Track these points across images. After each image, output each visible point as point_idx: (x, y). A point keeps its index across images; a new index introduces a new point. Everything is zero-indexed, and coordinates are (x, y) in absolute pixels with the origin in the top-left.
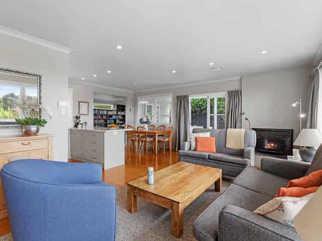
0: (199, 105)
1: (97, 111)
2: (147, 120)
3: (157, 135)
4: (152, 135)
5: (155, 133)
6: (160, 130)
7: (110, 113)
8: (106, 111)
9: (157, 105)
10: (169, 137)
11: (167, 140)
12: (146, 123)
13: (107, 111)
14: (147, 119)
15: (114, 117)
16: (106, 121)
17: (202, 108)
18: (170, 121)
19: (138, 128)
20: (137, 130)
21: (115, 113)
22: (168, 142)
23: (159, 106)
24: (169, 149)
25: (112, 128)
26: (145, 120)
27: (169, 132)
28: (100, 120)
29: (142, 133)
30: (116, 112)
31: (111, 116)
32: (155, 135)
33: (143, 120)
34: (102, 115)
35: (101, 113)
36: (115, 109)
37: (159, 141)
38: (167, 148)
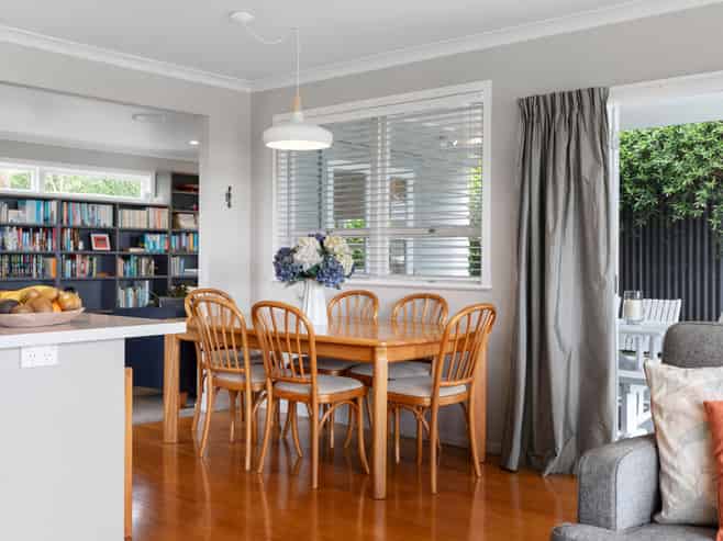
0: (652, 170)
1: (53, 206)
2: (318, 259)
3: (382, 361)
4: (352, 363)
5: (372, 349)
6: (410, 322)
7: (130, 220)
8: (109, 209)
9: (392, 172)
10: (466, 371)
11: (451, 393)
12: (316, 274)
13: (117, 207)
14: (324, 252)
15: (155, 244)
16: (108, 263)
17: (668, 191)
18: (476, 269)
19: (255, 309)
20: (249, 326)
21: (162, 220)
22: (464, 406)
23: (409, 176)
24: (466, 452)
25: (24, 316)
26: (308, 256)
27: (468, 343)
28: (72, 257)
29: (281, 341)
30: (165, 214)
31: (137, 238)
32: (372, 363)
33: (297, 257)
34: (84, 233)
35: (79, 217)
36: (164, 197)
37: (396, 403)
38: (456, 440)
